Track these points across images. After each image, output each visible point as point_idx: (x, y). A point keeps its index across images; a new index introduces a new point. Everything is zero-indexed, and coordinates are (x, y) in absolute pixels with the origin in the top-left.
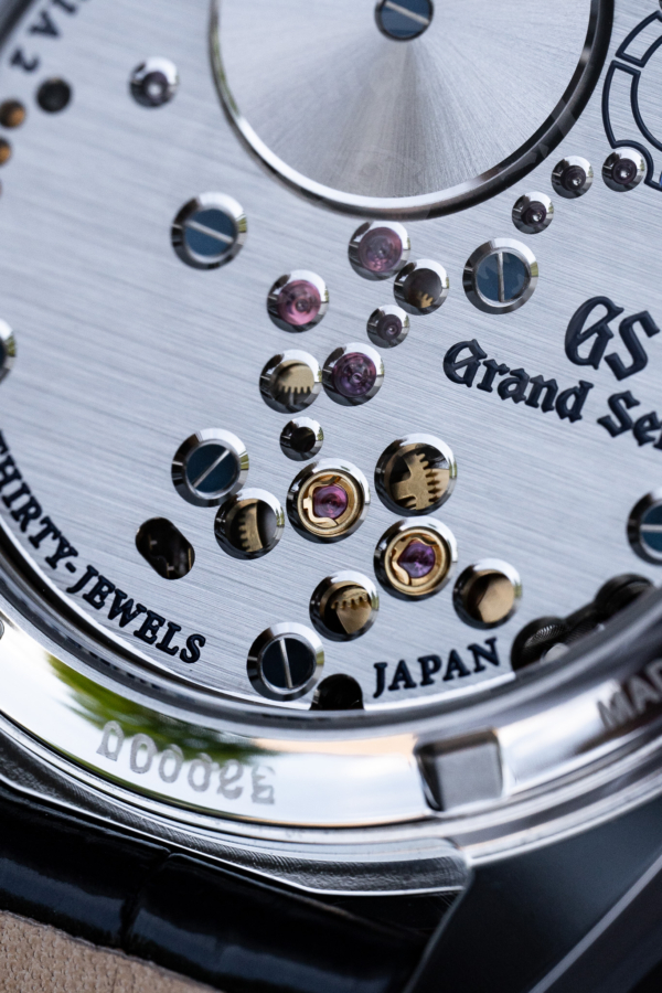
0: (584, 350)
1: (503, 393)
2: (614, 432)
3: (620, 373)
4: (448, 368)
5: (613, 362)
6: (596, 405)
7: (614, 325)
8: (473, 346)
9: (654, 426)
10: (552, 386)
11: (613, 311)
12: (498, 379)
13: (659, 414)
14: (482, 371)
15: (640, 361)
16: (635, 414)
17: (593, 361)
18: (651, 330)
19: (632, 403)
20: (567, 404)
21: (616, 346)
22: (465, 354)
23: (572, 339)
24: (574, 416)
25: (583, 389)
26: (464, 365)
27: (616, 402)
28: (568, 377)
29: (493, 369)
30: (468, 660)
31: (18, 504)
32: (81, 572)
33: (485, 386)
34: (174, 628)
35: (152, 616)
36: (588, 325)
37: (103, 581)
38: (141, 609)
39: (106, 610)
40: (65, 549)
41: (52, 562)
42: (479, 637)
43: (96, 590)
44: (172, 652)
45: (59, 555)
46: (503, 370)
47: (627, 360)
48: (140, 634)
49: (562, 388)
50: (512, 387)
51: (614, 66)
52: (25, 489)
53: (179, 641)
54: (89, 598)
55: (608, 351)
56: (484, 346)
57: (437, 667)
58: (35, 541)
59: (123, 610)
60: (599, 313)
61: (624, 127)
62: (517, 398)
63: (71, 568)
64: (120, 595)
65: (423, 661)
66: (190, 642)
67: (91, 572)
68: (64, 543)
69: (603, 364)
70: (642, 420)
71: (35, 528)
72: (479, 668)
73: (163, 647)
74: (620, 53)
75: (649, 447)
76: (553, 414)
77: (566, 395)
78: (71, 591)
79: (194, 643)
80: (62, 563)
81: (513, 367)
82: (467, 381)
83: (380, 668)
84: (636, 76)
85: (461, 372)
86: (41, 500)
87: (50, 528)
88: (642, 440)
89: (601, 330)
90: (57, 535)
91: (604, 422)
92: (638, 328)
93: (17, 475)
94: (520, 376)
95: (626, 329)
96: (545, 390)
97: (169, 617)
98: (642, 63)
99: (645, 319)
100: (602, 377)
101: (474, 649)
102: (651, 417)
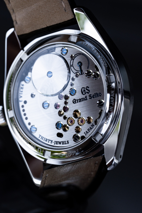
0: (84, 93)
1: (79, 102)
3: (88, 93)
4: (73, 103)
5: (87, 92)
6: (88, 98)
7: (85, 89)
8: (74, 99)
9: (94, 96)
11: (84, 88)
12: (78, 101)
13: (94, 94)
14: (76, 101)
16: (92, 96)
17: (85, 94)
18: (88, 87)
21: (86, 91)
22: (74, 101)
23: (82, 93)
24: (87, 99)
25: (86, 97)
26: (75, 101)
27: (90, 96)
28: (84, 96)
30: (91, 127)
31: (45, 140)
32: (54, 142)
33: (78, 102)
34: (65, 142)
35: (62, 142)
37: (56, 142)
38: (61, 142)
39: (58, 144)
40: (52, 141)
41: (51, 143)
42: (91, 124)
43: (56, 143)
44: (66, 144)
45: (51, 142)
46: (78, 100)
47: (88, 92)
48: (63, 144)
49: (84, 98)
50: (80, 101)
51: (70, 67)
52: (45, 138)
53: (66, 142)
54: (56, 144)
55: (86, 92)
56: (75, 99)
57: (89, 130)
58: (49, 142)
59: (60, 143)
60: (83, 89)
61: (75, 72)
62: (81, 101)
63: (53, 142)
64: (59, 142)
65: (88, 130)
66: (67, 142)
67: (55, 141)
68: (51, 141)
69: (86, 93)
70: (93, 96)
71: (48, 141)
72: (93, 127)
73: (65, 144)
74: (70, 65)
75: (95, 98)
76: (85, 101)
78: (54, 144)
79: (68, 141)
80: (52, 142)
81: (79, 99)
82: (76, 103)
83: (85, 133)
84: (73, 66)
85: (75, 102)
86: (47, 138)
87: (49, 140)
89: (84, 90)
90: (50, 140)
91: (90, 98)
92: (87, 88)
93: (43, 137)
94: (80, 99)
95: (86, 89)
96: (83, 99)
97: (64, 141)
98: (73, 65)
99: (87, 87)
100: (87, 94)
101: (91, 126)
102: (93, 95)
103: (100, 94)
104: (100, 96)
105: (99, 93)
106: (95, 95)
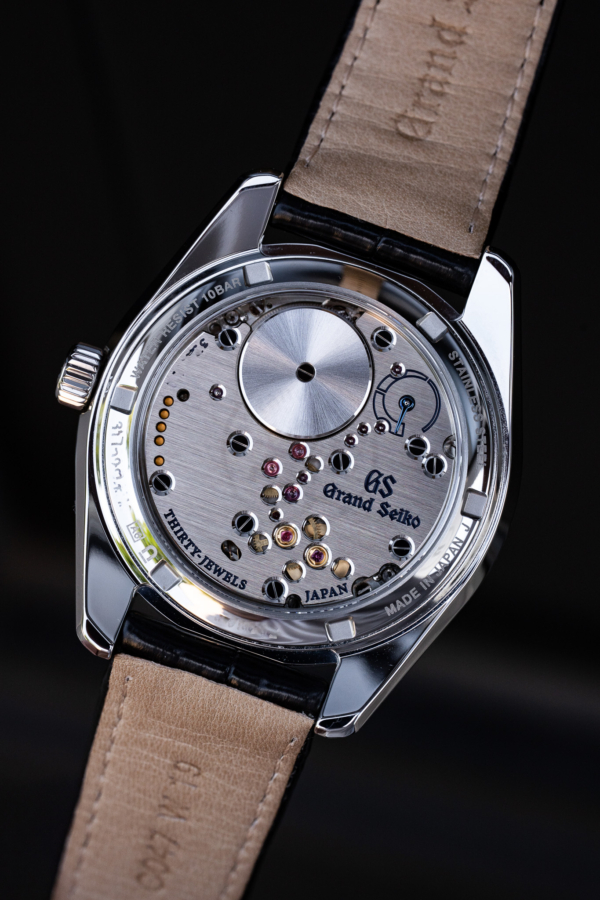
0: (371, 488)
1: (344, 501)
2: (383, 515)
3: (384, 496)
4: (325, 492)
5: (381, 492)
6: (376, 506)
7: (381, 479)
8: (333, 485)
9: (396, 514)
10: (361, 499)
11: (380, 475)
12: (342, 497)
13: (398, 510)
14: (336, 494)
15: (390, 491)
16: (389, 510)
17: (374, 491)
18: (394, 481)
19: (388, 506)
20: (366, 506)
21: (382, 486)
22: (330, 488)
23: (367, 484)
24: (369, 510)
25: (371, 501)
26: (330, 491)
27: (384, 505)
28: (366, 497)
29: (340, 493)
30: (337, 590)
31: (179, 534)
32: (202, 559)
33: (338, 499)
34: (236, 578)
35: (228, 573)
36: (372, 479)
37: (210, 561)
38: (224, 571)
39: (212, 571)
40: (197, 550)
41: (193, 554)
42: (341, 583)
43: (209, 564)
44: (236, 585)
45: (195, 552)
46: (343, 493)
47: (386, 492)
48: (225, 579)
49: (364, 500)
50: (347, 499)
51: (376, 392)
52: (181, 529)
53: (238, 582)
54: (206, 566)
55: (379, 488)
56: (337, 485)
57: (327, 592)
58: (186, 547)
59: (218, 571)
60: (375, 475)
61: (381, 413)
62: (349, 503)
63: (199, 556)
64: (217, 566)
65: (322, 590)
66: (242, 583)
67: (206, 558)
68: (196, 548)
69: (378, 492)
70: (392, 512)
71: (186, 542)
72: (341, 593)
73: (232, 584)
74: (378, 388)
75: (395, 521)
76: (362, 509)
77: (366, 502)
78: (200, 564)
79: (243, 584)
80: (196, 555)
81: (347, 492)
82: (331, 497)
83: (307, 592)
84: (384, 395)
85: (329, 494)
86: (187, 532)
87: (191, 543)
88: (392, 518)
89: (377, 481)
90: (194, 545)
91: (379, 512)
92: (389, 481)
93: (178, 524)
94: (349, 496)
95: (385, 481)
96: (358, 501)
97: (234, 574)
98: (385, 391)
99: (391, 478)
100: (378, 497)
101: (339, 587)
102: (395, 511)
103: (416, 522)
104: (415, 526)
105: (414, 516)
106: (401, 514)
